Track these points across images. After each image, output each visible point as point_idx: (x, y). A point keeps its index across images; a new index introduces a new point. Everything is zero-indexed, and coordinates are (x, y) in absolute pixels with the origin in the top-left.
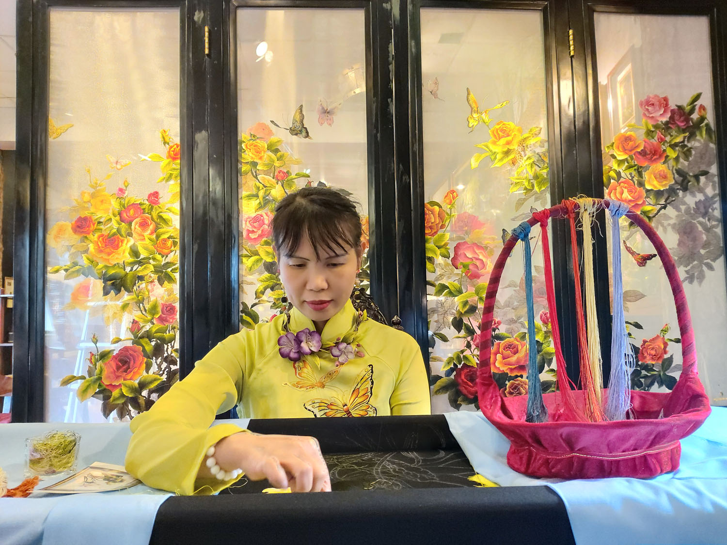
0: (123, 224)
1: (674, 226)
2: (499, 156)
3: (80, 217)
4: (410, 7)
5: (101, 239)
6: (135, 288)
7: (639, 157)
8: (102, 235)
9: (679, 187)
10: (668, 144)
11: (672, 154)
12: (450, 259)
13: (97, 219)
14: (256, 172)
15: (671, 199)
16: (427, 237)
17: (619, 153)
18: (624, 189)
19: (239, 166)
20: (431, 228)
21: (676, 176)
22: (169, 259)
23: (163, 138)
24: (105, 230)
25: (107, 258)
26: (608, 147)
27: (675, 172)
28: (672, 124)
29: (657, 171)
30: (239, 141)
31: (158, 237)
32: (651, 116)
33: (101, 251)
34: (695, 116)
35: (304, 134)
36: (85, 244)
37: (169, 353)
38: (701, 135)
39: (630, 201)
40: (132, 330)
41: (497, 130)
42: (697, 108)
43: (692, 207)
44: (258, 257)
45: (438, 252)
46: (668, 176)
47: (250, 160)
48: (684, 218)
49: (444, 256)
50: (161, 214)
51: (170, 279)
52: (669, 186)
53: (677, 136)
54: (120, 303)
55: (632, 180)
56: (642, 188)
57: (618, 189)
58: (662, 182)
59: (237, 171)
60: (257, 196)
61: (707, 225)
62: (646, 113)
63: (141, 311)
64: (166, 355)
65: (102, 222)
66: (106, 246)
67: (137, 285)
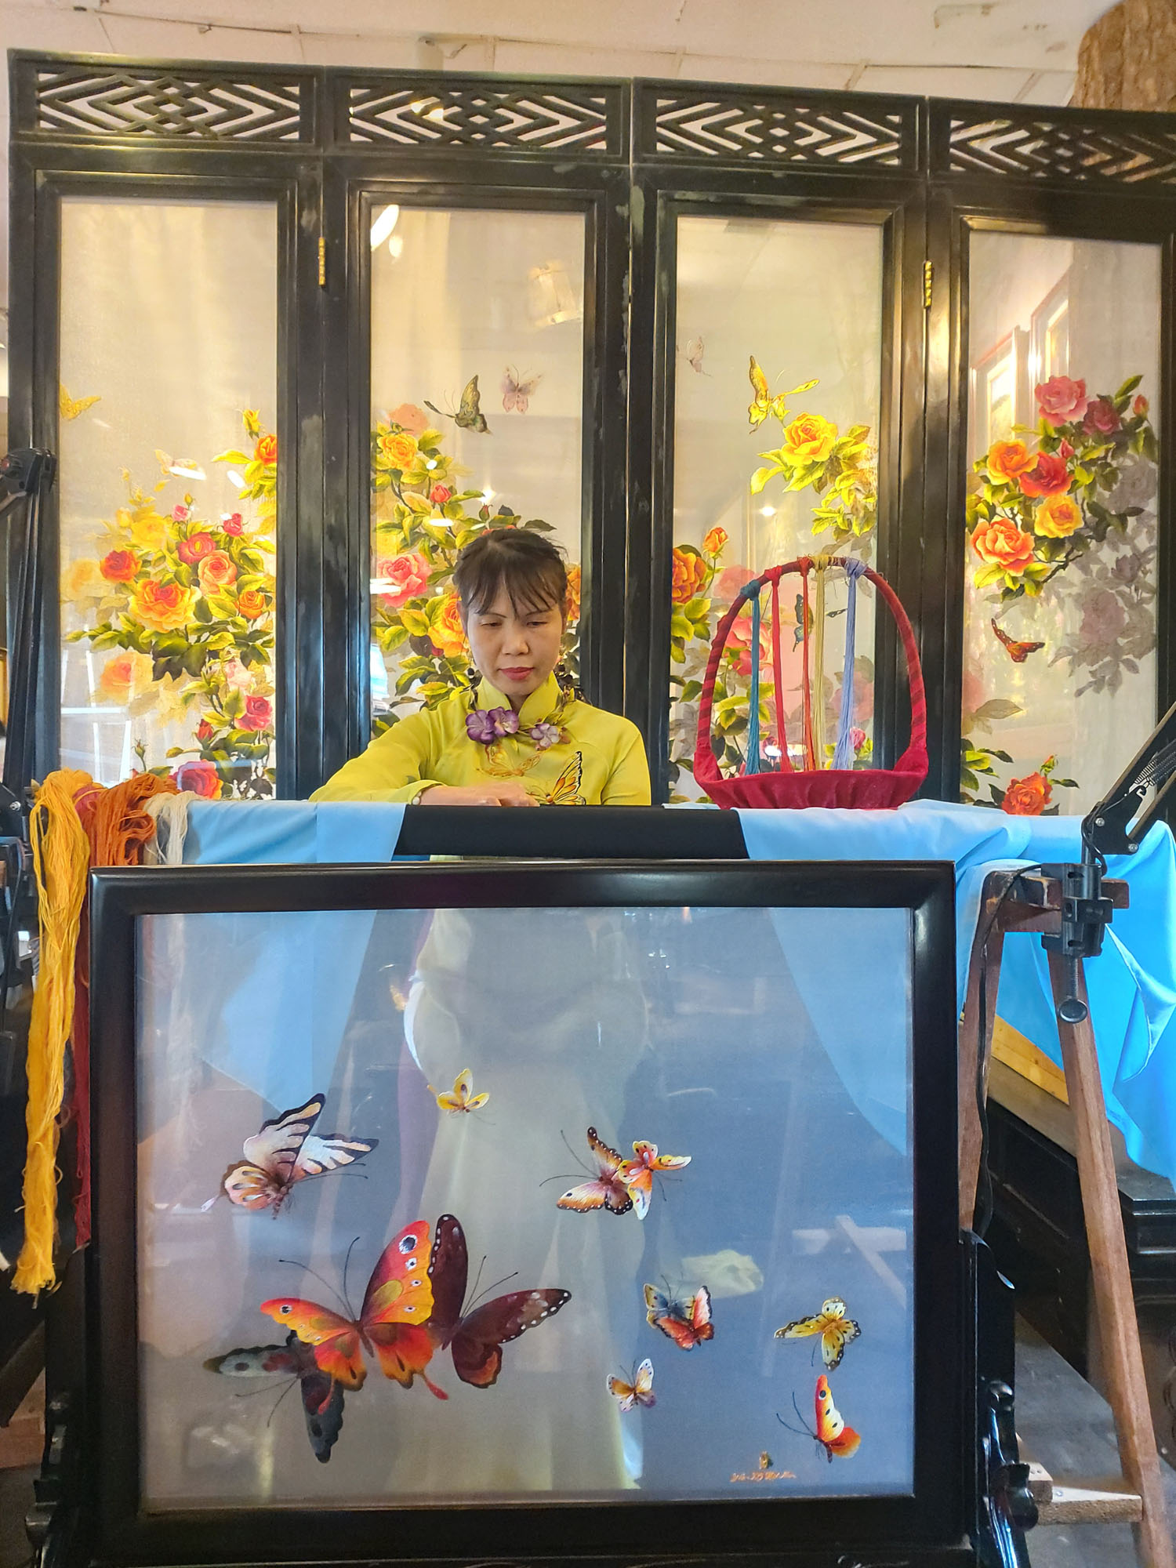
0: (184, 565)
1: (1077, 598)
2: (798, 473)
3: (114, 552)
4: (660, 214)
5: (148, 589)
6: (204, 670)
7: (1028, 481)
8: (151, 583)
9: (1091, 534)
10: (1079, 462)
11: (1085, 479)
12: (710, 641)
13: (141, 556)
14: (399, 487)
15: (1076, 553)
16: (676, 604)
17: (995, 474)
18: (999, 534)
19: (373, 476)
20: (682, 589)
21: (1088, 515)
22: (259, 624)
23: (250, 425)
24: (156, 574)
25: (158, 620)
26: (978, 463)
27: (1085, 507)
28: (1089, 427)
29: (1055, 507)
30: (372, 434)
31: (240, 588)
32: (1053, 412)
33: (149, 609)
34: (1128, 415)
35: (479, 425)
36: (124, 596)
37: (260, 775)
38: (1136, 449)
39: (1008, 554)
40: (200, 736)
41: (797, 428)
42: (1133, 401)
43: (1110, 568)
44: (401, 627)
45: (692, 629)
46: (1074, 514)
47: (390, 466)
48: (1095, 586)
49: (699, 635)
50: (245, 551)
51: (262, 658)
52: (1075, 533)
53: (1094, 448)
54: (180, 695)
55: (1013, 519)
56: (1029, 533)
57: (990, 535)
58: (1062, 525)
59: (369, 483)
60: (400, 527)
61: (1133, 597)
62: (1046, 407)
63: (215, 707)
64: (254, 777)
65: (150, 562)
66: (156, 600)
67: (208, 665)
